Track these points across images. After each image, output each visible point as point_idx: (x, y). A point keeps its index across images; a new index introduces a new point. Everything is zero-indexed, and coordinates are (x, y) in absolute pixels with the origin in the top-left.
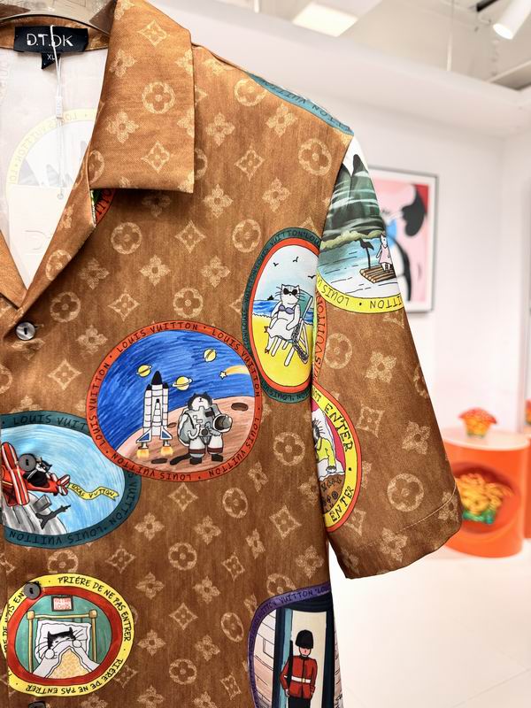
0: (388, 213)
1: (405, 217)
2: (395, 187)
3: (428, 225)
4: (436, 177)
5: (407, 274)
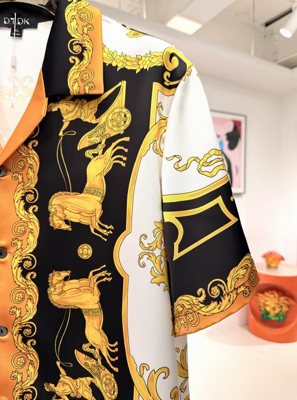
0: (218, 136)
1: (228, 139)
3: (241, 143)
4: (245, 117)
5: (230, 172)
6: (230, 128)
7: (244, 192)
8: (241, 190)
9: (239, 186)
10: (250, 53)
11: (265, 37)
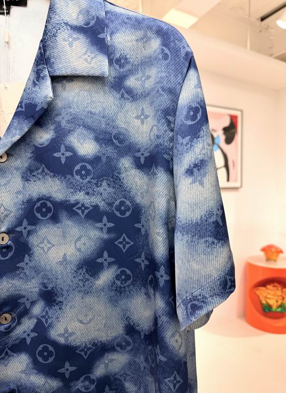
0: (215, 131)
1: (225, 133)
2: (219, 116)
3: (238, 137)
4: (242, 111)
5: (226, 166)
6: (227, 123)
7: (241, 187)
8: (238, 185)
9: (236, 181)
10: (246, 47)
11: (261, 31)
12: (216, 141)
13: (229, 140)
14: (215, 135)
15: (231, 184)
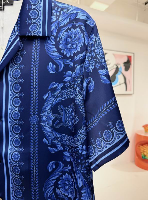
0: (119, 64)
1: (124, 66)
2: (121, 56)
3: (132, 68)
4: (134, 54)
5: (125, 83)
6: (126, 60)
7: (133, 94)
8: (131, 92)
9: (130, 90)
10: (136, 20)
11: (145, 10)
12: (120, 70)
13: (127, 68)
14: (119, 67)
15: (128, 92)
